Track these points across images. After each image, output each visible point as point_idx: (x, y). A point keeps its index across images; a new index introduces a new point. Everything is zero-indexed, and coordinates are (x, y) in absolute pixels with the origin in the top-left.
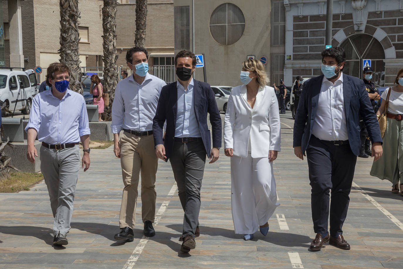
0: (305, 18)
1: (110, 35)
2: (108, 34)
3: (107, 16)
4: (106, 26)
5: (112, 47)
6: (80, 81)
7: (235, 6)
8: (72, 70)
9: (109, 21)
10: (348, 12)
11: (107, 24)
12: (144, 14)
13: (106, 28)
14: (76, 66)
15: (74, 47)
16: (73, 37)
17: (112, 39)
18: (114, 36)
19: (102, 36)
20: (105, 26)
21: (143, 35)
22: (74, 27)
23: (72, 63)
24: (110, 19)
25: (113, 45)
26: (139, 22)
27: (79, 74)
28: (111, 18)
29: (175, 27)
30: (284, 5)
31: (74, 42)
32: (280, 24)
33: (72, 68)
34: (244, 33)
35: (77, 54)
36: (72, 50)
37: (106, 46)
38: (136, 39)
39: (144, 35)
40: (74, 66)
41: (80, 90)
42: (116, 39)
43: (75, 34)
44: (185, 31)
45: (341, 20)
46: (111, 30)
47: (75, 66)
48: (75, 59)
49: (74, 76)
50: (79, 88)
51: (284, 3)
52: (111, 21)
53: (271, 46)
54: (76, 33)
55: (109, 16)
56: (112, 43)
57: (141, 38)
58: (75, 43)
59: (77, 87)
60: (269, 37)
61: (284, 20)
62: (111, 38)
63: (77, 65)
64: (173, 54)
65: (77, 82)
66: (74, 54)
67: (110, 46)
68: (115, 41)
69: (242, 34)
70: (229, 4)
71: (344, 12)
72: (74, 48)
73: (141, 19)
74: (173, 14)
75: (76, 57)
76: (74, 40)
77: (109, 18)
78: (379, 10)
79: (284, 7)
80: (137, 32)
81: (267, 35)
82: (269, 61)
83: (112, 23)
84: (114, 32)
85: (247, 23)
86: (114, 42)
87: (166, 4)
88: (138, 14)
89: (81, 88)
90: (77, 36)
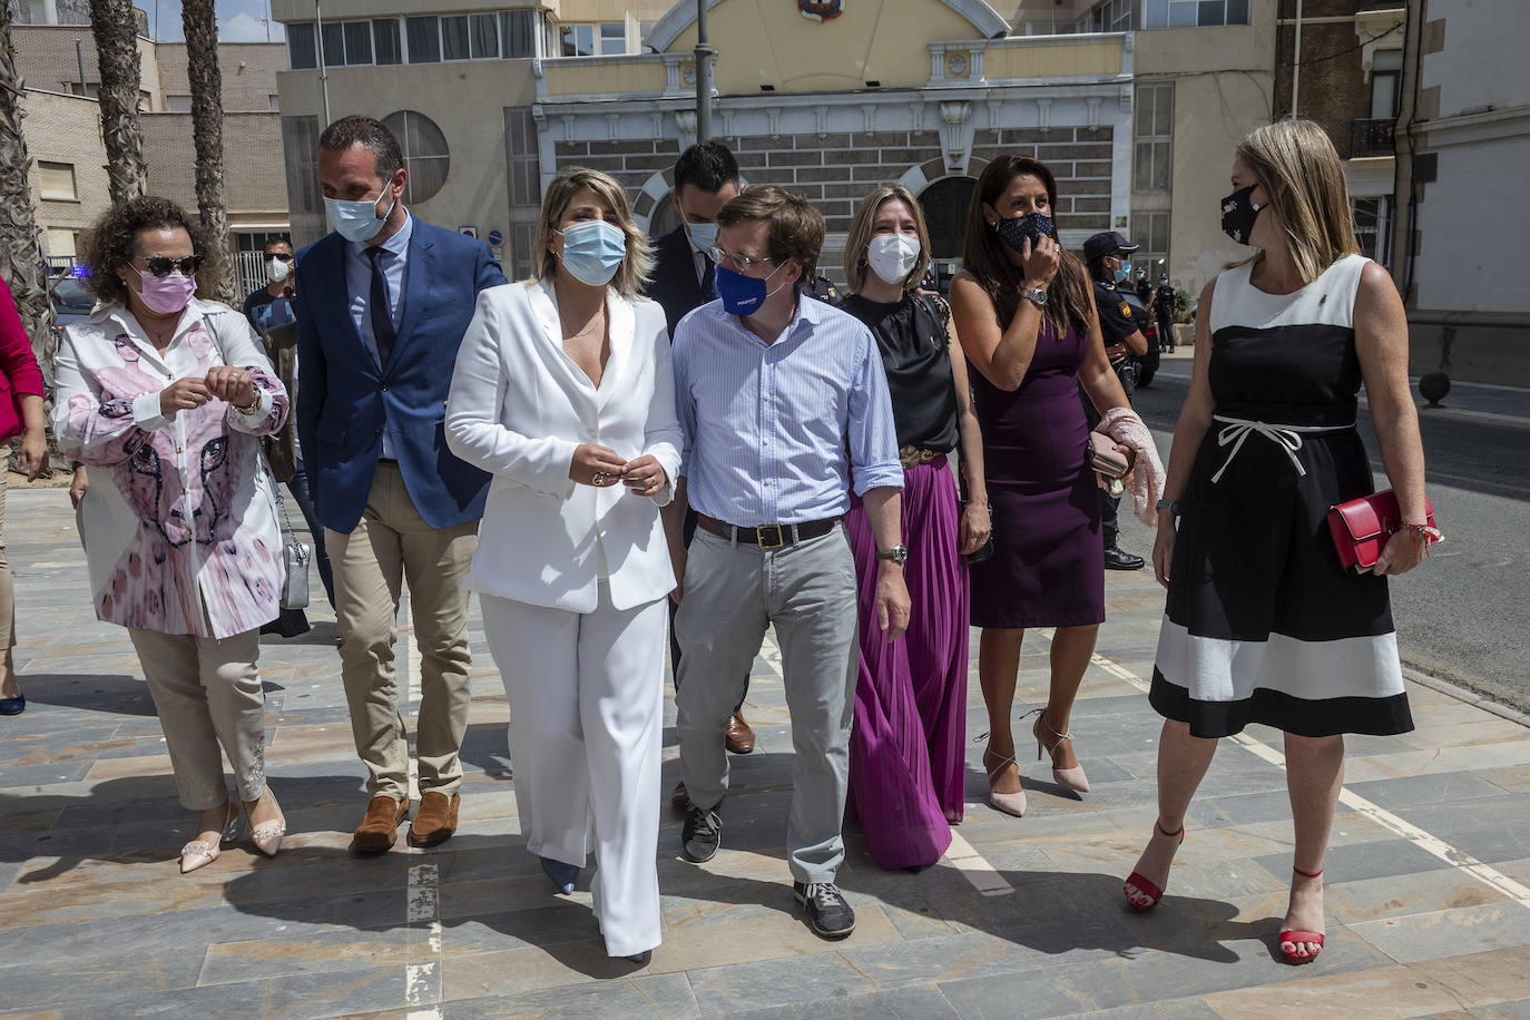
0: (580, 147)
1: (126, 163)
2: (121, 162)
3: (113, 111)
4: (115, 140)
5: (136, 194)
6: (44, 287)
7: (423, 118)
8: (15, 254)
9: (121, 126)
10: (670, 135)
11: (115, 134)
12: (214, 120)
13: (113, 145)
14: (27, 243)
15: (12, 185)
16: (5, 155)
17: (135, 175)
18: (141, 167)
19: (104, 167)
20: (111, 138)
21: (216, 173)
22: (7, 123)
23: (13, 234)
24: (122, 120)
25: (140, 190)
26: (203, 140)
27: (37, 265)
28: (125, 117)
29: (288, 164)
30: (532, 117)
31: (11, 169)
32: (528, 158)
33: (13, 247)
34: (448, 177)
35: (24, 206)
36: (8, 194)
37: (120, 194)
38: (198, 181)
39: (219, 171)
40: (20, 242)
41: (47, 312)
42: (147, 175)
43: (13, 146)
44: (312, 173)
45: (655, 153)
46: (129, 151)
47: (23, 243)
48: (20, 220)
49: (21, 273)
50: (43, 308)
51: (534, 114)
52: (126, 127)
53: (511, 206)
54: (16, 142)
55: (119, 113)
56: (136, 185)
57: (214, 180)
58: (16, 175)
59: (35, 304)
60: (506, 186)
61: (535, 149)
62: (131, 170)
63: (27, 238)
64: (288, 225)
65: (34, 289)
66: (14, 206)
67: (130, 194)
68: (143, 179)
69: (444, 180)
70: (410, 113)
71: (660, 136)
72: (13, 189)
73: (209, 131)
74: (280, 137)
75: (22, 217)
76: (10, 164)
77: (122, 117)
78: (731, 134)
79: (533, 122)
80: (201, 165)
81: (499, 183)
82: (509, 239)
83: (131, 132)
84: (137, 155)
85: (454, 156)
86: (139, 184)
87: (257, 114)
88: (198, 118)
89: (48, 307)
90: (21, 151)
